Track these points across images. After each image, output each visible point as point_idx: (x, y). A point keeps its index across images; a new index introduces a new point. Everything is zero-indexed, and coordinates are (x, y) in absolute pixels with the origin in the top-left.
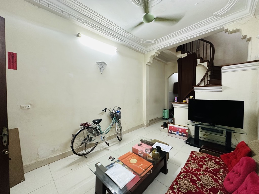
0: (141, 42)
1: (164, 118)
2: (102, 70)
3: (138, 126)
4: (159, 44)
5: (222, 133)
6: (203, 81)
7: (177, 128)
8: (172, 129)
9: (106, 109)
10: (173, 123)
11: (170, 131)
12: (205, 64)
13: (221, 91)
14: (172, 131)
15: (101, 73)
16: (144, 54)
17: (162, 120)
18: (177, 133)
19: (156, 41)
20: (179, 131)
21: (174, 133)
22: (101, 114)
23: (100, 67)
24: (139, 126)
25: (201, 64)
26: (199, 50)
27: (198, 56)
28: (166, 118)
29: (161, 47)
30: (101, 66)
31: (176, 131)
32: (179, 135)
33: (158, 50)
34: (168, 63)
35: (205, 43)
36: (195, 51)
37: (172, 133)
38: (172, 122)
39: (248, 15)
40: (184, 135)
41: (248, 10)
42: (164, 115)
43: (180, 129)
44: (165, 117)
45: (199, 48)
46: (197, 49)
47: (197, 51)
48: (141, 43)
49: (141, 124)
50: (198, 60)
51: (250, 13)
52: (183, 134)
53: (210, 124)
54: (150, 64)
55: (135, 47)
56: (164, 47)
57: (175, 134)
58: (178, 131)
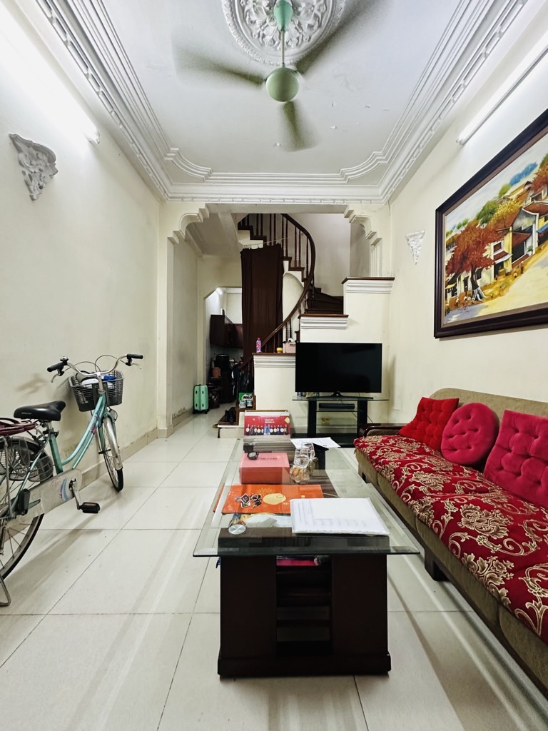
0: (166, 156)
1: (196, 408)
2: (34, 184)
3: (145, 436)
4: (215, 189)
5: (354, 407)
6: (298, 310)
7: (264, 419)
8: (253, 423)
9: (65, 362)
10: (253, 408)
11: (248, 430)
12: (298, 274)
13: (344, 328)
14: (253, 428)
15: (33, 199)
16: (162, 201)
17: (192, 416)
18: (265, 429)
19: (210, 173)
20: (271, 424)
21: (259, 431)
22: (29, 390)
23: (27, 167)
24: (147, 435)
25: (292, 272)
26: (287, 240)
27: (285, 255)
28: (204, 408)
29: (220, 198)
30: (34, 162)
31: (263, 425)
32: (271, 434)
33: (207, 205)
34: (205, 256)
35: (298, 230)
36: (279, 241)
37: (255, 434)
38: (249, 405)
39: (377, 198)
40: (282, 430)
41: (380, 191)
42: (197, 402)
43: (271, 418)
44: (200, 407)
45: (287, 237)
46: (283, 237)
47: (283, 241)
48: (166, 159)
49: (151, 429)
50: (286, 263)
51: (382, 197)
52: (280, 428)
53: (333, 393)
54: (177, 241)
55: (145, 163)
56: (226, 200)
57: (262, 434)
58: (267, 424)
